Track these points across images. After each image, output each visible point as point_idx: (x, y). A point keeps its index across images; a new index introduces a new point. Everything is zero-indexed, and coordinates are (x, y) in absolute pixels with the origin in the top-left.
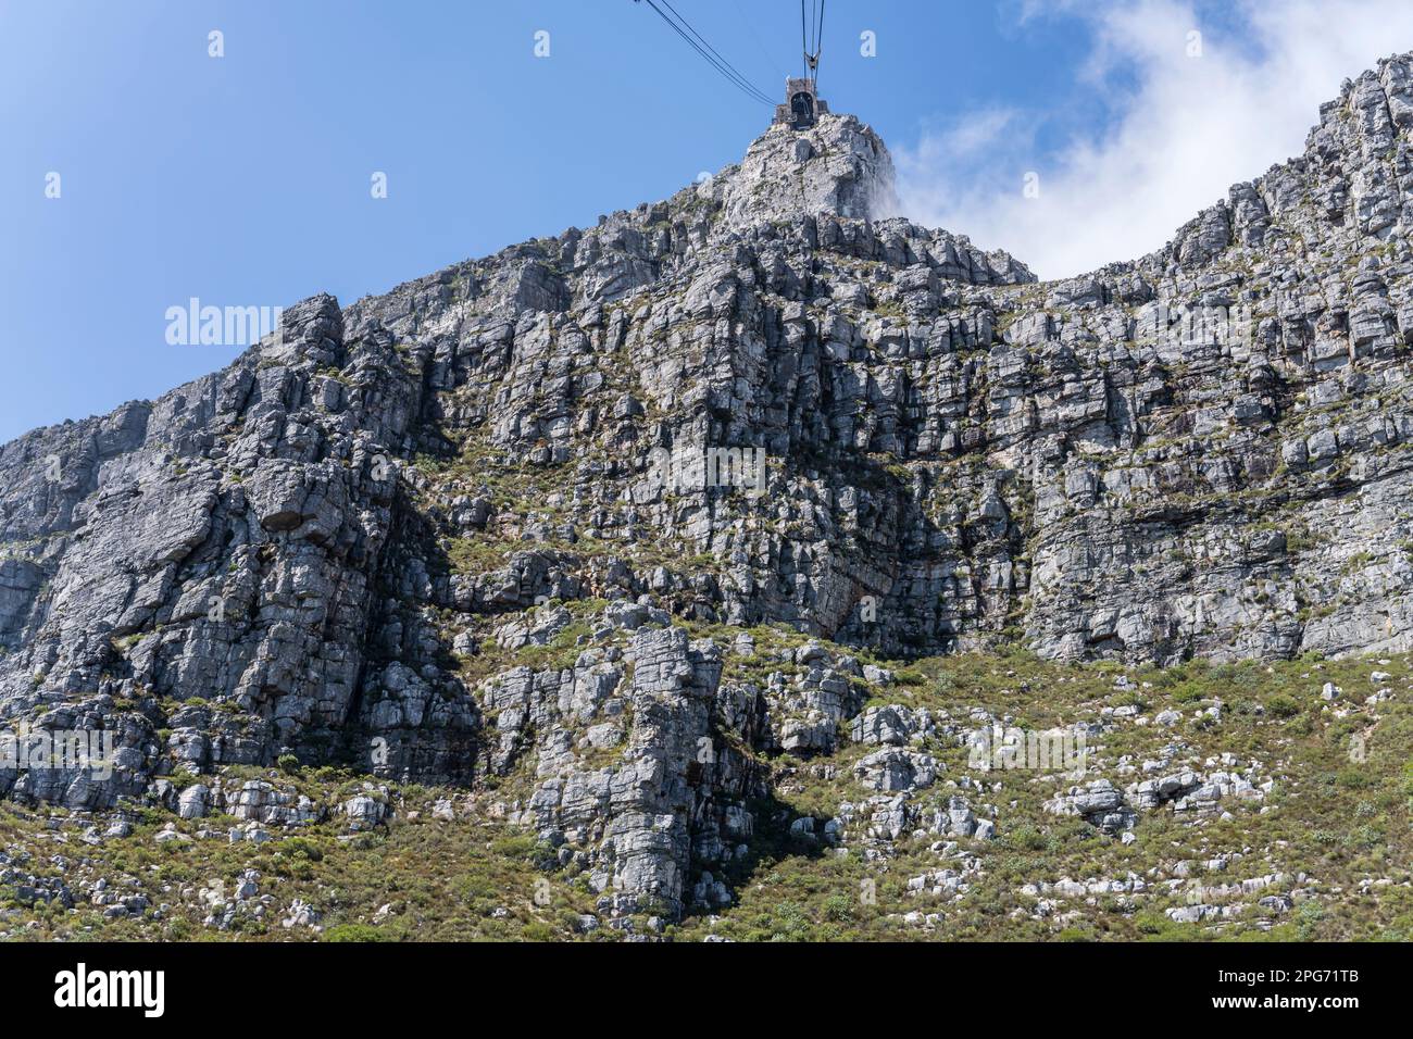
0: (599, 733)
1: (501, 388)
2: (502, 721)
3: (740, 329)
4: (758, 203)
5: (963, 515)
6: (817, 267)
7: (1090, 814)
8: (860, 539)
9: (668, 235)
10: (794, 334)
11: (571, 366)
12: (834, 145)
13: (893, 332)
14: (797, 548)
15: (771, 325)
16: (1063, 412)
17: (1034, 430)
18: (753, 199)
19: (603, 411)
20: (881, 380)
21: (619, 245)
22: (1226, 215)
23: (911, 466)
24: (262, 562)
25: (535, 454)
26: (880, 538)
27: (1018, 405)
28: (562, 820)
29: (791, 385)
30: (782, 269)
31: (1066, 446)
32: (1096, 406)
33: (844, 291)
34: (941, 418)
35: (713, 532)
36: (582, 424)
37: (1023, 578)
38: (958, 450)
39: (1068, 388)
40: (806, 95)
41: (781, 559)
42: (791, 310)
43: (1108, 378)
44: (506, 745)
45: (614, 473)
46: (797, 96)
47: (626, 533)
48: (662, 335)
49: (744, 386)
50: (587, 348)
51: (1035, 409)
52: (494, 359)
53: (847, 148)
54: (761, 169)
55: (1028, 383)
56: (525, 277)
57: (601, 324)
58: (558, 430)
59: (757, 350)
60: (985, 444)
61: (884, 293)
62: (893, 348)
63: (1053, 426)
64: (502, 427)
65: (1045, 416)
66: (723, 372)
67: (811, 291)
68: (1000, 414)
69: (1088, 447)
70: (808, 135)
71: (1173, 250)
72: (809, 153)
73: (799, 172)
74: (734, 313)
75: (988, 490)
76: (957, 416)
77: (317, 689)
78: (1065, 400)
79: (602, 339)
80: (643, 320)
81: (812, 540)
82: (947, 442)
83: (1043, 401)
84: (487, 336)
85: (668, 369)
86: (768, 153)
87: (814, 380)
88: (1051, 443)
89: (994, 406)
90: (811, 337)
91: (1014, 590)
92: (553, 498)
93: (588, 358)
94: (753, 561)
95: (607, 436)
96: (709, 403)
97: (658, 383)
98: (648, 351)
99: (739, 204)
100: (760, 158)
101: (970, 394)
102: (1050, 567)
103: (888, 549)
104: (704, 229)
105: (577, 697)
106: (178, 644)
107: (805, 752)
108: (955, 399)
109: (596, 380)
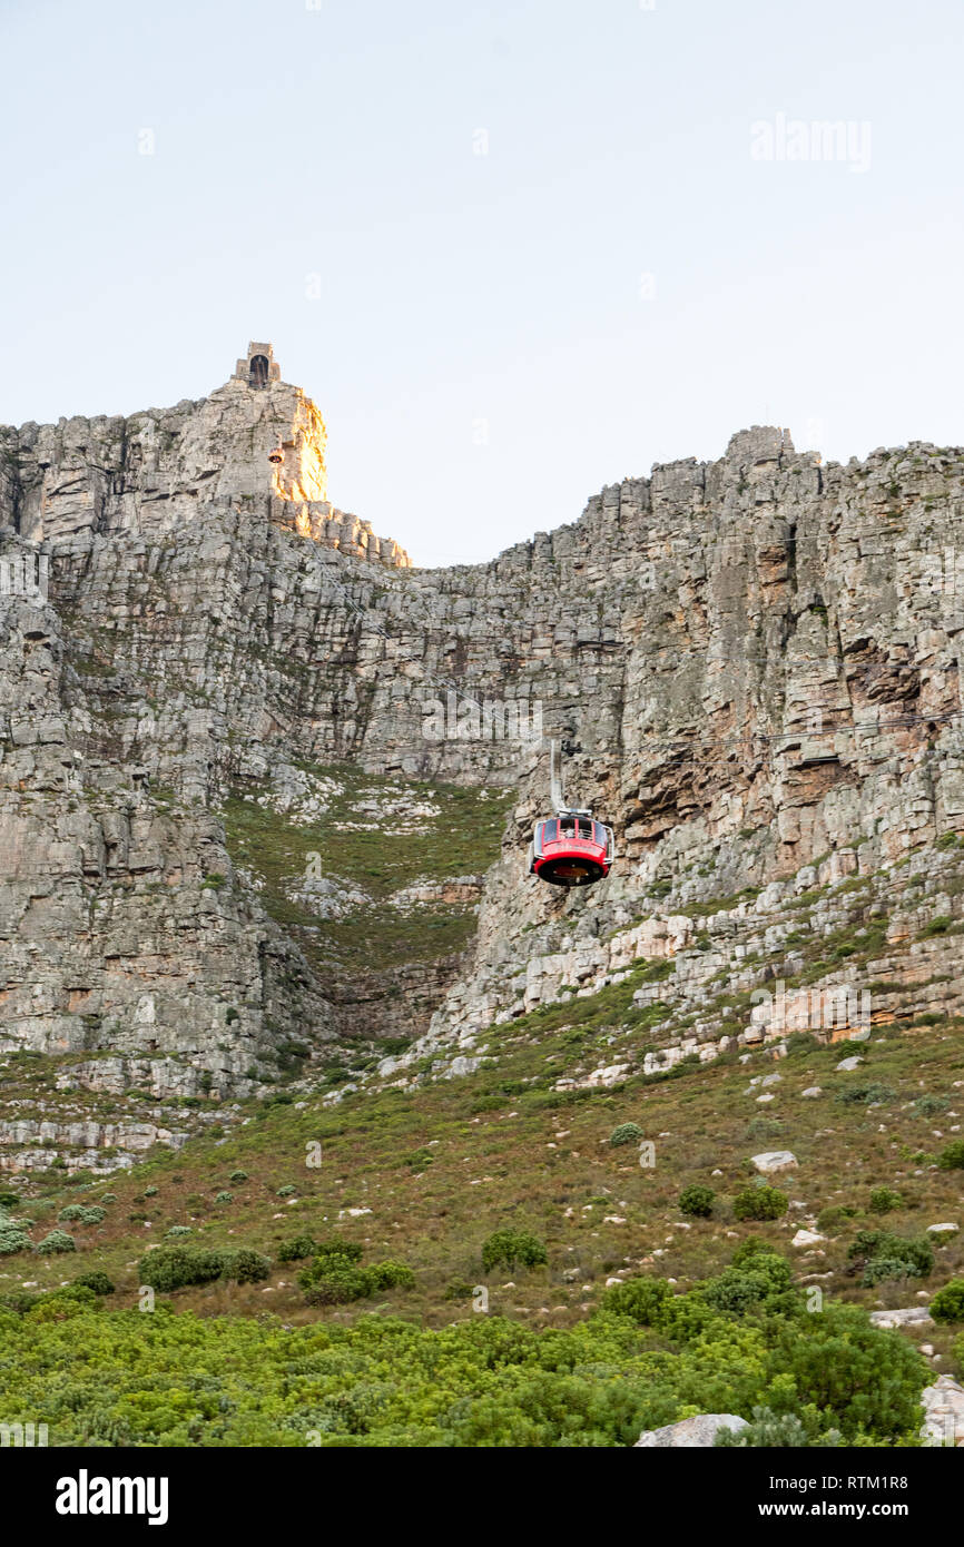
2: (124, 739)
3: (230, 573)
4: (212, 448)
5: (336, 697)
6: (270, 535)
7: (367, 811)
9: (124, 451)
10: (254, 581)
11: (130, 578)
13: (312, 589)
14: (247, 696)
16: (399, 651)
18: (209, 443)
19: (148, 607)
20: (301, 616)
21: (82, 452)
22: (531, 548)
23: (311, 667)
24: (26, 651)
25: (109, 625)
26: (289, 702)
27: (376, 642)
29: (251, 610)
31: (397, 669)
32: (417, 652)
34: (333, 644)
35: (207, 681)
36: (137, 611)
37: (360, 734)
38: (338, 663)
39: (405, 640)
40: (264, 358)
42: (255, 565)
44: (126, 749)
45: (153, 641)
46: (257, 357)
48: (184, 568)
49: (228, 607)
53: (291, 416)
54: (219, 417)
59: (238, 587)
60: (355, 662)
62: (310, 597)
65: (389, 652)
66: (218, 598)
67: (267, 555)
68: (365, 646)
69: (409, 673)
70: (262, 397)
71: (494, 566)
72: (262, 415)
73: (253, 429)
74: (228, 563)
76: (341, 644)
78: (401, 645)
79: (147, 562)
80: (172, 557)
82: (331, 657)
83: (391, 644)
87: (264, 610)
88: (387, 668)
89: (362, 642)
92: (120, 648)
93: (140, 575)
94: (227, 698)
95: (150, 621)
97: (181, 595)
98: (176, 577)
99: (195, 446)
100: (218, 408)
101: (350, 634)
102: (375, 729)
103: (293, 708)
105: (160, 732)
108: (342, 634)
109: (144, 588)
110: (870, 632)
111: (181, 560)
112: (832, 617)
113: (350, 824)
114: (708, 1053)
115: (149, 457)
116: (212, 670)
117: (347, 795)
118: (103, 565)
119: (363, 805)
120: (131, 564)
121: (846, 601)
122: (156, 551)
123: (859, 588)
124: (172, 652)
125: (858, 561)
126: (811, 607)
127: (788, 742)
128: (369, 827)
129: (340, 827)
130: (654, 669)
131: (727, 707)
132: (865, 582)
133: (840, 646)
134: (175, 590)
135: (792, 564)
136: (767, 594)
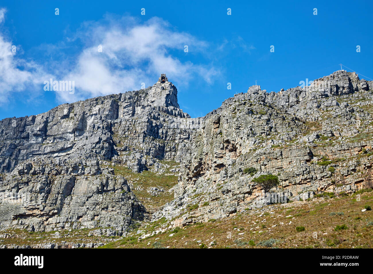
0: (133, 161)
1: (120, 128)
2: (124, 160)
3: (148, 124)
5: (171, 147)
6: (159, 115)
7: (173, 171)
8: (159, 148)
9: (138, 98)
10: (154, 125)
11: (128, 126)
12: (167, 88)
13: (167, 125)
14: (152, 149)
15: (151, 123)
17: (180, 139)
18: (153, 95)
19: (132, 132)
20: (164, 131)
21: (129, 98)
23: (166, 141)
24: (103, 144)
25: (124, 136)
26: (161, 149)
27: (179, 135)
28: (130, 166)
29: (153, 131)
30: (154, 116)
31: (183, 141)
32: (187, 137)
33: (162, 119)
34: (170, 136)
35: (143, 146)
36: (130, 133)
38: (171, 140)
39: (184, 134)
40: (164, 77)
41: (150, 150)
42: (154, 121)
43: (189, 134)
44: (124, 162)
45: (133, 139)
46: (162, 77)
47: (134, 145)
48: (139, 123)
49: (148, 131)
50: (130, 124)
51: (180, 136)
52: (119, 124)
53: (169, 88)
54: (155, 90)
55: (180, 133)
56: (112, 102)
57: (132, 121)
58: (127, 133)
59: (150, 126)
60: (175, 140)
61: (166, 119)
62: (166, 127)
63: (182, 138)
64: (120, 133)
65: (181, 137)
66: (146, 129)
67: (157, 119)
68: (177, 136)
69: (186, 141)
70: (163, 85)
72: (163, 89)
73: (161, 92)
74: (148, 122)
75: (174, 145)
76: (172, 136)
77: (108, 155)
78: (184, 136)
80: (137, 121)
81: (153, 148)
82: (170, 139)
84: (118, 121)
85: (140, 128)
86: (156, 87)
87: (156, 130)
88: (181, 140)
89: (176, 135)
90: (156, 125)
91: (175, 155)
92: (126, 141)
93: (130, 125)
94: (147, 149)
95: (132, 135)
96: (144, 132)
97: (138, 129)
98: (137, 125)
99: (151, 96)
100: (155, 88)
101: (174, 134)
102: (178, 153)
104: (144, 98)
105: (131, 158)
106: (97, 150)
107: (150, 165)
108: (172, 134)
109: (131, 128)
110: (229, 138)
111: (139, 122)
112: (223, 135)
113: (168, 174)
114: (163, 231)
115: (142, 99)
116: (144, 144)
117: (170, 168)
118: (123, 124)
119: (172, 170)
120: (128, 123)
121: (225, 131)
122: (134, 120)
123: (227, 129)
124: (136, 141)
125: (227, 124)
126: (219, 133)
127: (214, 161)
128: (172, 174)
129: (166, 174)
130: (197, 146)
131: (207, 154)
132: (228, 128)
133: (224, 141)
134: (137, 128)
135: (220, 124)
136: (215, 130)
